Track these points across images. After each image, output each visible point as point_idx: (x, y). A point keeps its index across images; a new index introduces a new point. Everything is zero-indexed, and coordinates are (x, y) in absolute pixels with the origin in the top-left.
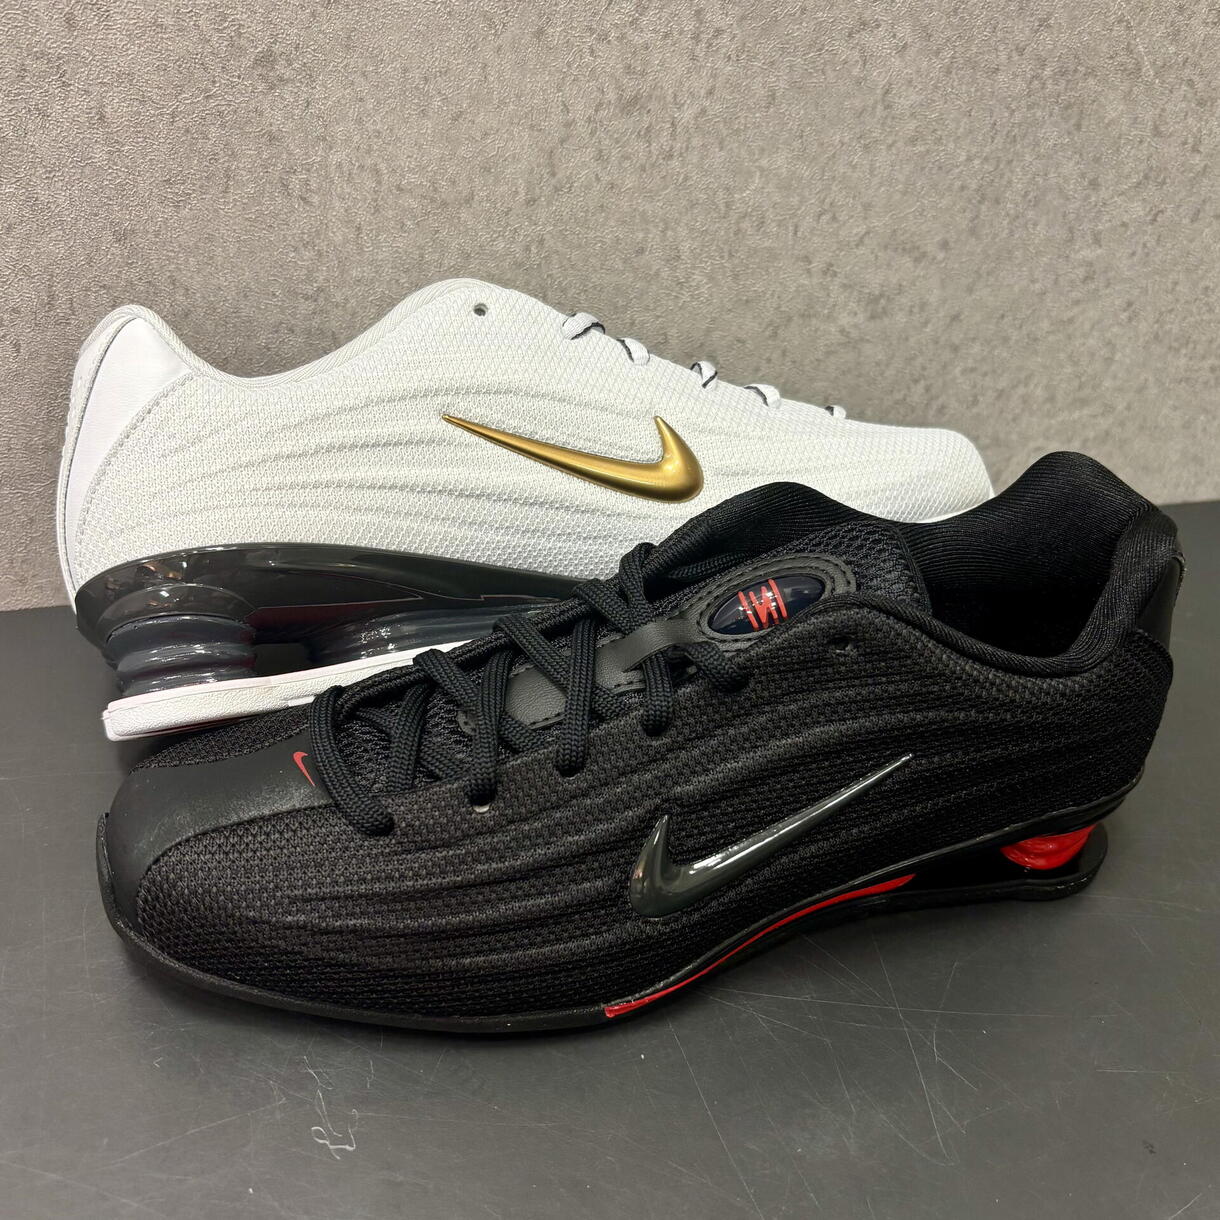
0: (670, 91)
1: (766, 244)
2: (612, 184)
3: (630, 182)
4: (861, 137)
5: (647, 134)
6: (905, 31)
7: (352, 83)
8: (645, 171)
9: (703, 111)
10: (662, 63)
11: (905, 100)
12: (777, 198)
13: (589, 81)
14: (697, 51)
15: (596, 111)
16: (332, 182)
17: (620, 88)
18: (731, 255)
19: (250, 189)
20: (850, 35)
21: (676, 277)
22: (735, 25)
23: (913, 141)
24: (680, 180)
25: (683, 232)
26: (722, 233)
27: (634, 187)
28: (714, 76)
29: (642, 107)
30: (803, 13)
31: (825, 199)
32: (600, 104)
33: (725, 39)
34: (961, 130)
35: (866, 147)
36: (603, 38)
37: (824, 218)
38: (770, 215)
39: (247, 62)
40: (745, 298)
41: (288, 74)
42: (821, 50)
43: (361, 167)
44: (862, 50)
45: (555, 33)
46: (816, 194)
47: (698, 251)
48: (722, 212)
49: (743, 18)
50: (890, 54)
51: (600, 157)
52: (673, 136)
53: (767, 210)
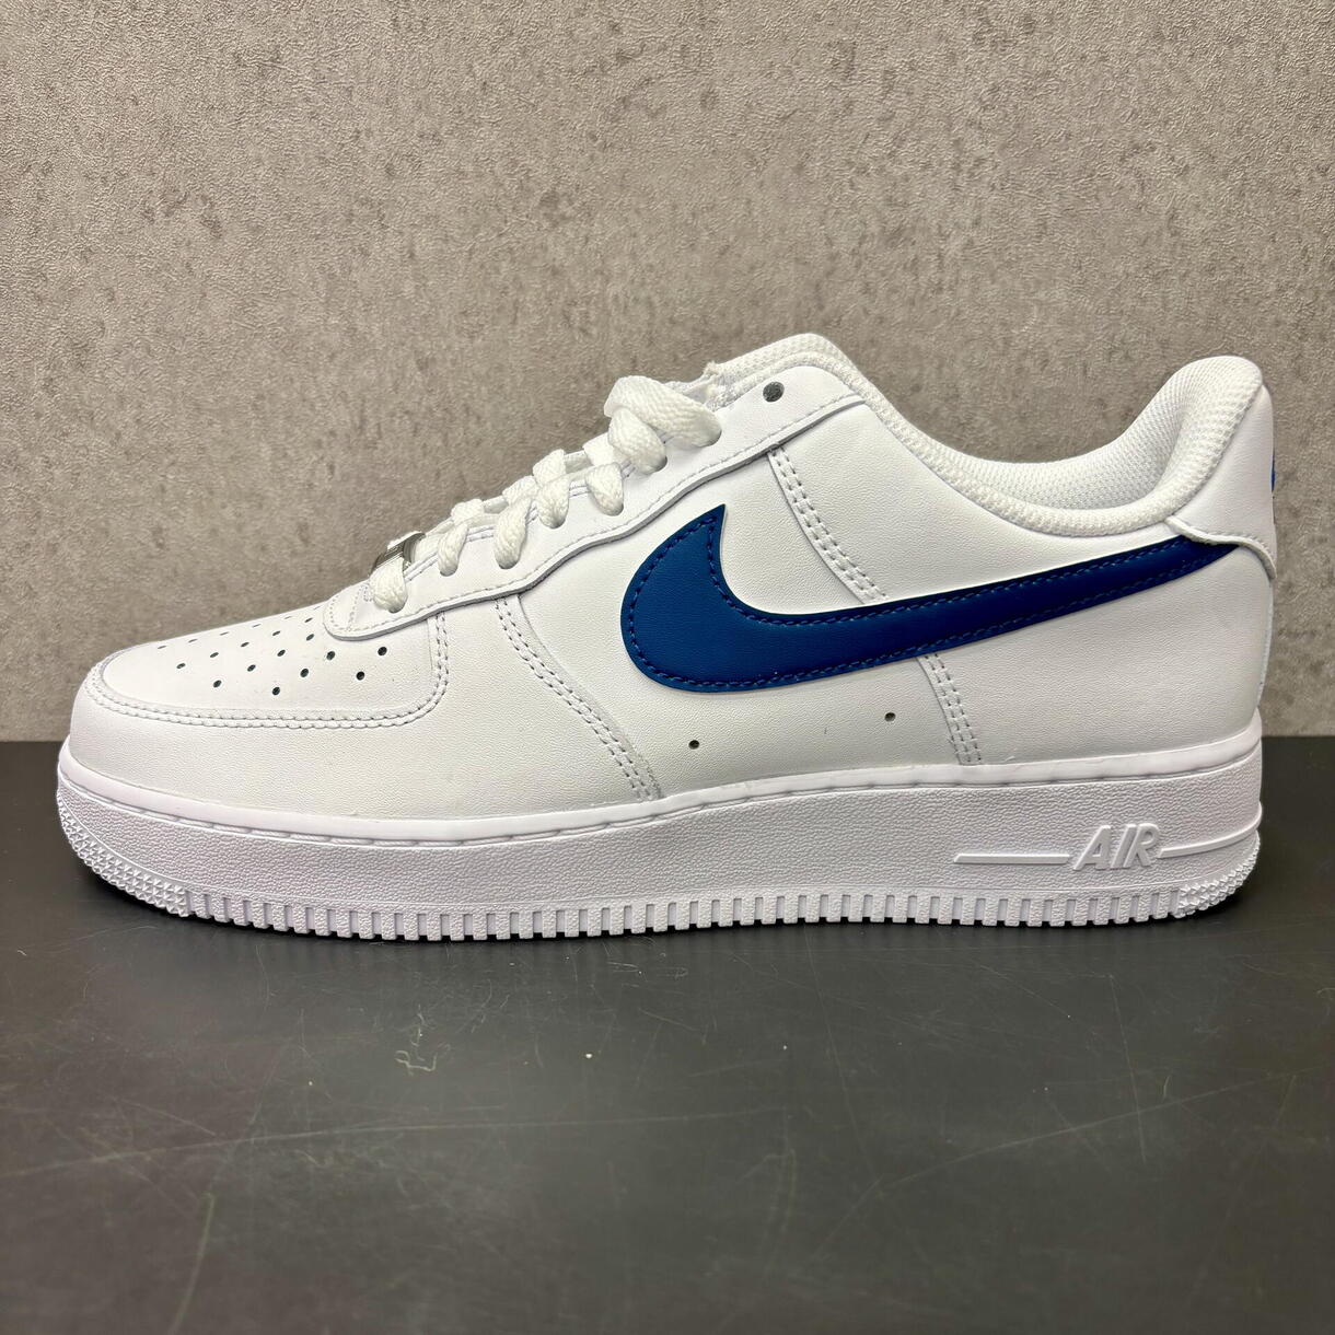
0: (935, 222)
1: (1054, 384)
2: (881, 318)
3: (900, 315)
4: (1147, 267)
5: (914, 266)
6: (1185, 153)
7: (626, 220)
8: (913, 304)
9: (970, 243)
10: (923, 195)
11: (1196, 225)
12: (1059, 333)
13: (851, 214)
14: (959, 182)
15: (860, 244)
16: (609, 314)
17: (883, 221)
18: (1015, 396)
19: (536, 320)
20: (1122, 160)
21: (958, 417)
22: (996, 154)
23: (1210, 271)
24: (952, 315)
25: (959, 368)
26: (1003, 371)
27: (903, 321)
28: (979, 206)
29: (906, 239)
30: (1067, 139)
31: (1114, 335)
32: (864, 237)
33: (988, 167)
34: (1266, 257)
35: (1156, 278)
36: (863, 171)
37: (1117, 356)
38: (1054, 352)
39: (535, 202)
40: (1035, 443)
41: (569, 211)
42: (1092, 175)
43: (636, 300)
44: (1139, 175)
45: (815, 168)
46: (1103, 330)
47: (978, 389)
48: (1000, 349)
49: (1004, 147)
50: (1170, 177)
51: (867, 289)
52: (940, 267)
53: (1050, 347)
